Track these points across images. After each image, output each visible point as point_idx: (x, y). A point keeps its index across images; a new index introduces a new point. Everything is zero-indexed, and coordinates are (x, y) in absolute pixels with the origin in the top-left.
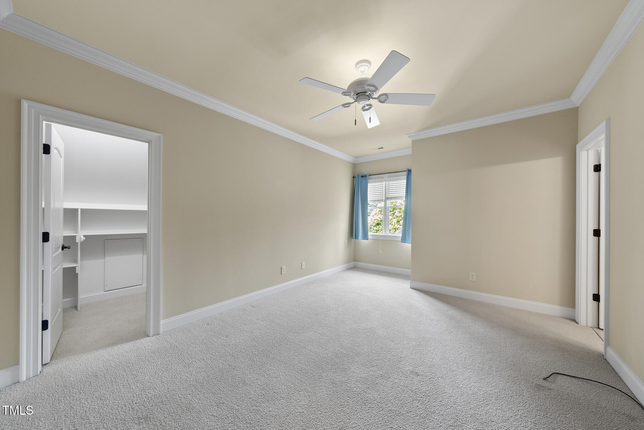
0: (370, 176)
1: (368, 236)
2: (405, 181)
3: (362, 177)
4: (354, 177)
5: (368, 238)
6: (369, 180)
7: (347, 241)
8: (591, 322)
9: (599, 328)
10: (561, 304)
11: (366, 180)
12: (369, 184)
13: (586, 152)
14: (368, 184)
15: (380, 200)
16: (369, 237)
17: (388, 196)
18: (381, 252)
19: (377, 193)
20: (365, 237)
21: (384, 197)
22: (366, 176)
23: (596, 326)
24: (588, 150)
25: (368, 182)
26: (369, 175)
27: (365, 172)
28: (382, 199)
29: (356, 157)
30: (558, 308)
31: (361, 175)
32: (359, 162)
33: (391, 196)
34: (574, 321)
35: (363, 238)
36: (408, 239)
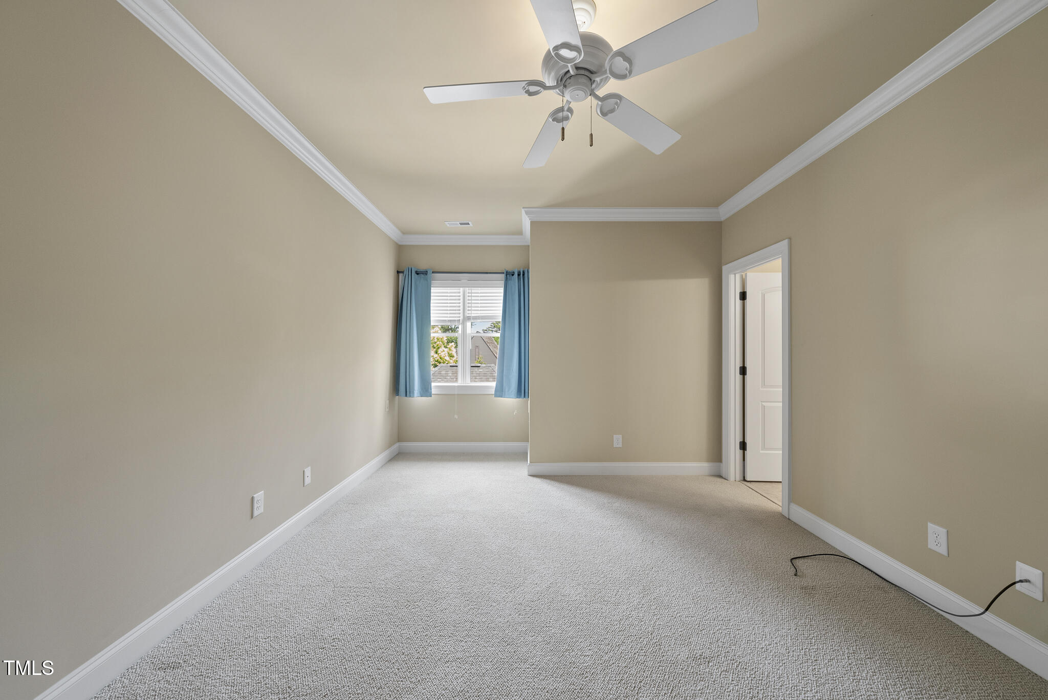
0: (433, 274)
1: (431, 389)
2: (502, 290)
3: (417, 273)
4: (398, 272)
5: (431, 392)
6: (432, 282)
7: (388, 401)
8: (739, 476)
9: (744, 480)
10: (708, 461)
11: (427, 280)
12: (433, 290)
13: (734, 275)
14: (432, 288)
15: (455, 320)
16: (434, 391)
17: (470, 315)
18: (456, 417)
19: (447, 307)
20: (426, 390)
21: (461, 315)
22: (425, 273)
23: (742, 478)
24: (735, 274)
25: (432, 285)
26: (433, 272)
27: (422, 266)
28: (458, 319)
29: (404, 233)
30: (705, 465)
31: (416, 270)
32: (408, 244)
33: (474, 314)
34: (721, 477)
35: (420, 394)
36: (509, 390)
